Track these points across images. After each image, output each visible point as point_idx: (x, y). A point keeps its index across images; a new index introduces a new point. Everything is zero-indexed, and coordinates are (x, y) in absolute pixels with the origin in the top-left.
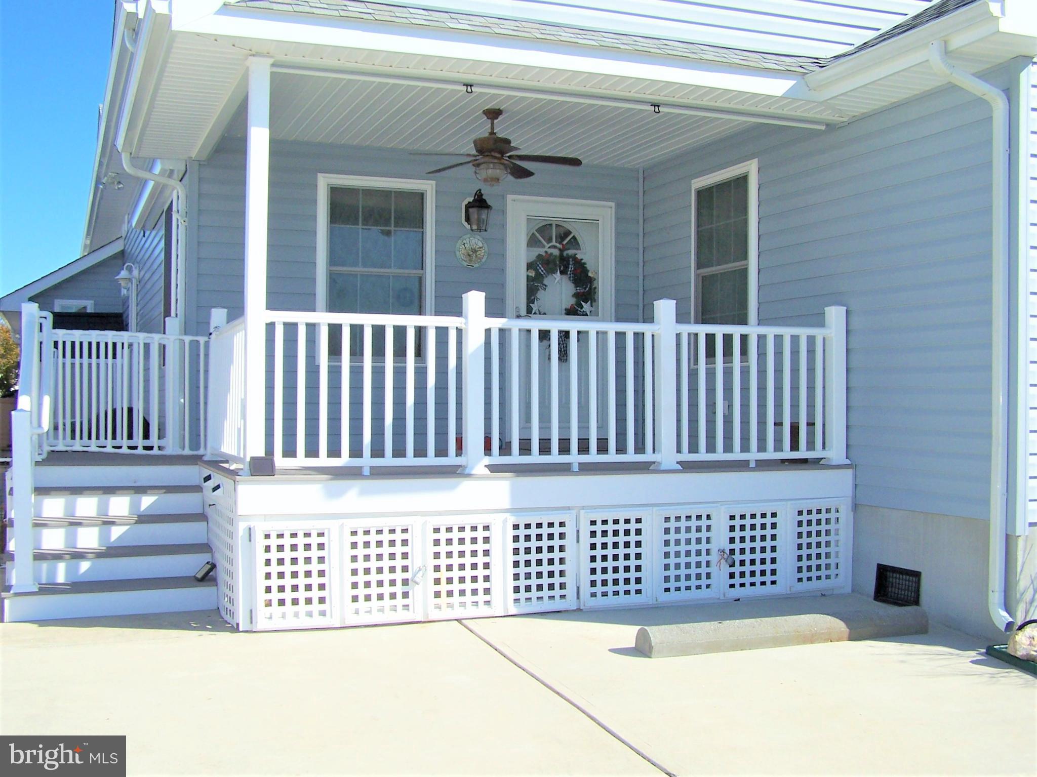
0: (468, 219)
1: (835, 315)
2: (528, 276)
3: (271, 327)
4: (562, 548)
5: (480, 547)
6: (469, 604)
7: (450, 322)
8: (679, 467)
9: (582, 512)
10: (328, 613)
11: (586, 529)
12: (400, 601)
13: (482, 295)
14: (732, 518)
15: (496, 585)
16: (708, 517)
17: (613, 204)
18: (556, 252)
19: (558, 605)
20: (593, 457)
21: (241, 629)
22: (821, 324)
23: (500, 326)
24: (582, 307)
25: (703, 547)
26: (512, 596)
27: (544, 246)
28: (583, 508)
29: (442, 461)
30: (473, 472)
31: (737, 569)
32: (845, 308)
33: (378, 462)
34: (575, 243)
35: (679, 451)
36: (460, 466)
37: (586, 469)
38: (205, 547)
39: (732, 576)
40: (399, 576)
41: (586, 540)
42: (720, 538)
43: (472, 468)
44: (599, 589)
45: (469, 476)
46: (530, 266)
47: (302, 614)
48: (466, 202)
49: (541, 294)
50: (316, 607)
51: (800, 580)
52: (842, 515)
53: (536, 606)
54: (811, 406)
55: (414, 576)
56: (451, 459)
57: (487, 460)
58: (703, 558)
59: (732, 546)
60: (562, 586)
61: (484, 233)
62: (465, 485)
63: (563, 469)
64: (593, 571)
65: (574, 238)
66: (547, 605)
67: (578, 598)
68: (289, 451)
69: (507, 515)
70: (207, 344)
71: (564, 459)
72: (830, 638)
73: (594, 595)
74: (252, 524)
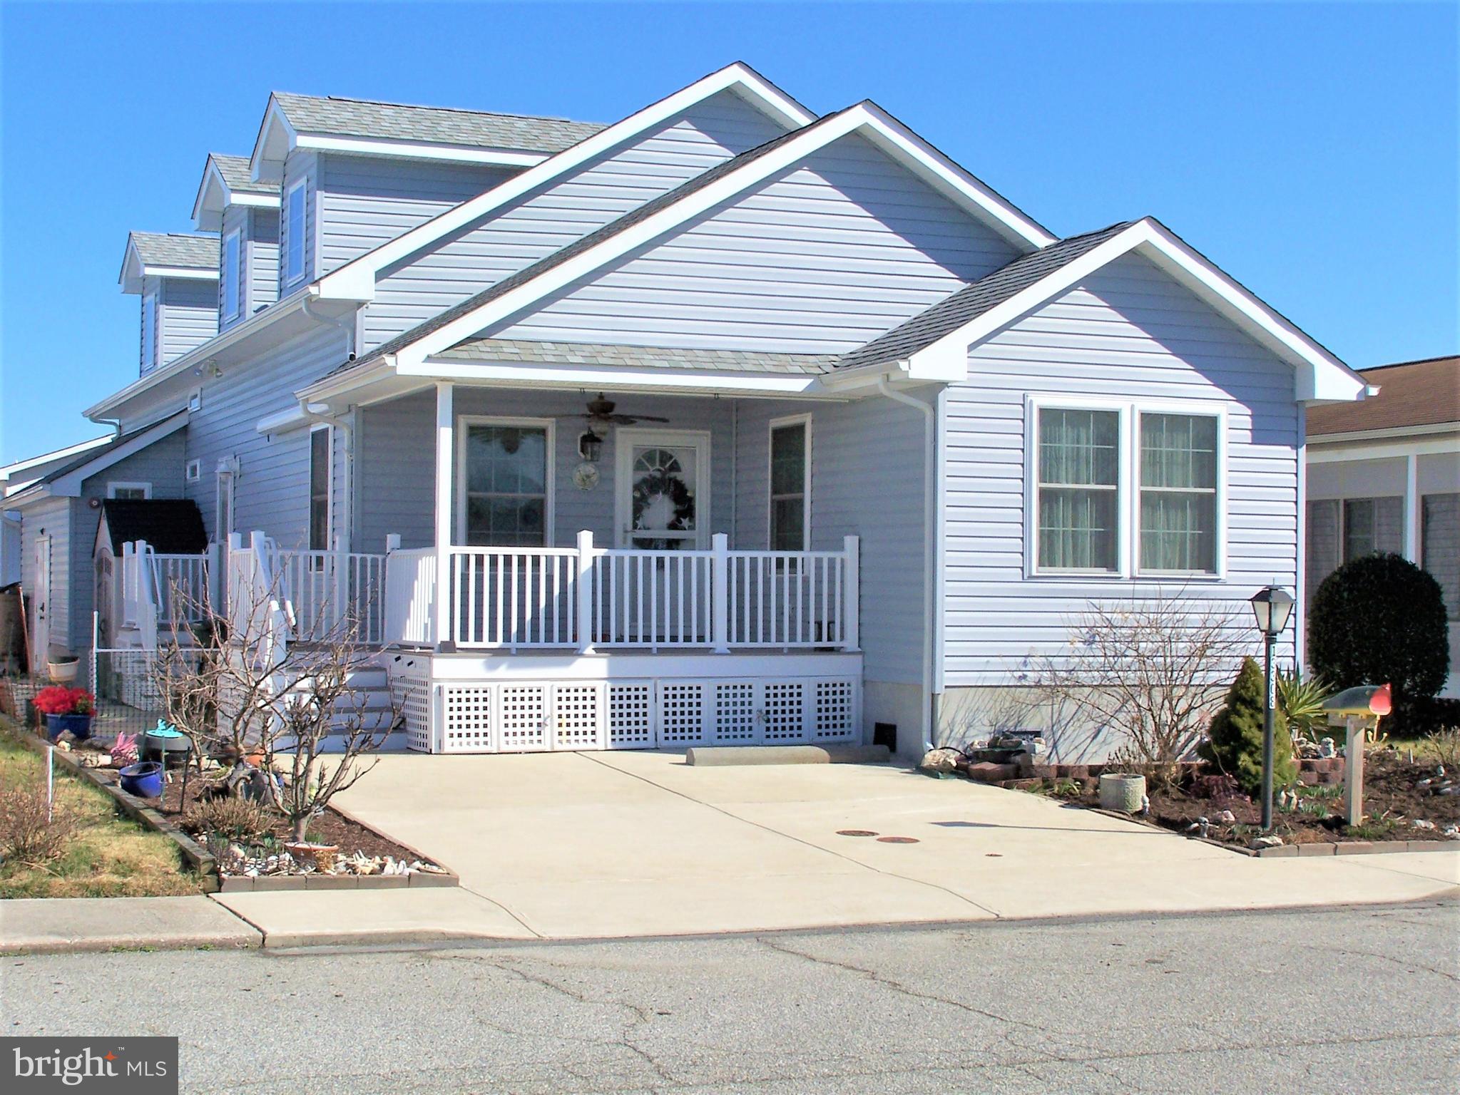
0: (583, 451)
1: (851, 542)
2: (634, 497)
3: (453, 557)
4: (645, 706)
5: (589, 703)
6: (581, 741)
7: (569, 552)
8: (729, 652)
9: (659, 681)
10: (489, 743)
11: (661, 693)
12: (535, 737)
13: (591, 534)
14: (768, 688)
15: (600, 728)
16: (750, 687)
17: (709, 433)
18: (658, 475)
19: (642, 744)
20: (667, 644)
21: (433, 752)
22: (842, 548)
23: (602, 555)
24: (681, 522)
25: (746, 708)
26: (609, 736)
27: (648, 470)
28: (660, 678)
29: (563, 645)
30: (585, 653)
31: (772, 725)
32: (857, 537)
33: (521, 645)
34: (675, 467)
35: (729, 639)
36: (576, 649)
37: (662, 651)
38: (391, 709)
39: (768, 729)
40: (535, 720)
41: (661, 700)
42: (759, 701)
43: (584, 650)
44: (670, 734)
45: (581, 655)
46: (636, 487)
47: (472, 743)
48: (581, 435)
49: (645, 512)
50: (481, 739)
51: (820, 734)
52: (853, 688)
53: (626, 744)
54: (831, 609)
55: (545, 720)
56: (570, 644)
57: (593, 645)
58: (746, 716)
59: (768, 708)
60: (645, 731)
61: (596, 463)
62: (580, 661)
63: (647, 651)
64: (666, 722)
65: (675, 462)
66: (634, 744)
67: (656, 740)
68: (464, 637)
69: (605, 682)
70: (384, 561)
71: (647, 645)
72: (816, 761)
73: (667, 738)
74: (441, 684)
